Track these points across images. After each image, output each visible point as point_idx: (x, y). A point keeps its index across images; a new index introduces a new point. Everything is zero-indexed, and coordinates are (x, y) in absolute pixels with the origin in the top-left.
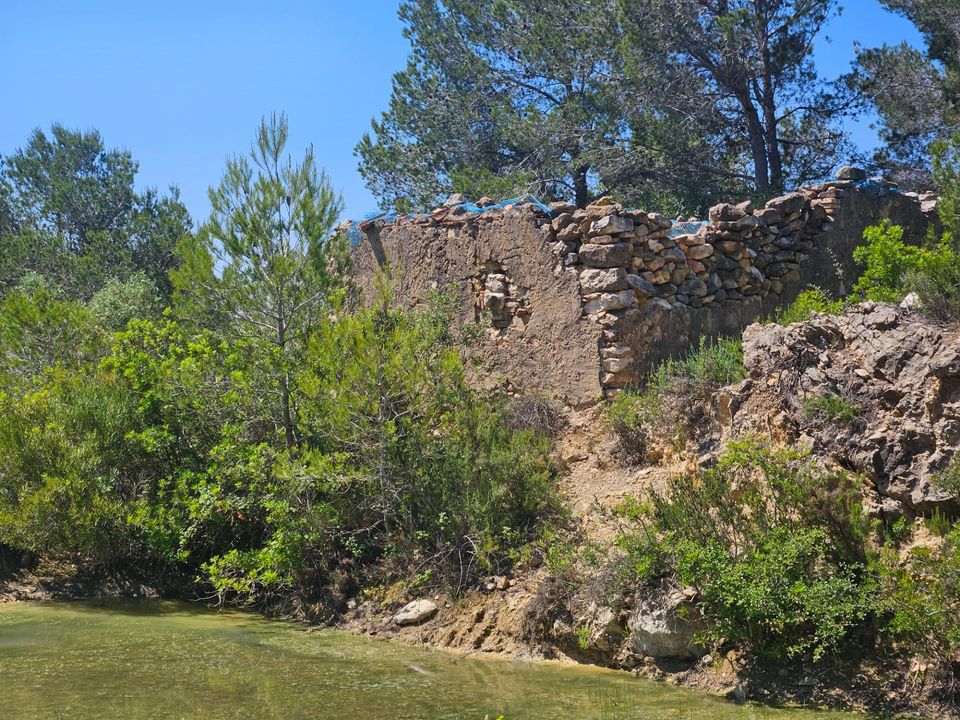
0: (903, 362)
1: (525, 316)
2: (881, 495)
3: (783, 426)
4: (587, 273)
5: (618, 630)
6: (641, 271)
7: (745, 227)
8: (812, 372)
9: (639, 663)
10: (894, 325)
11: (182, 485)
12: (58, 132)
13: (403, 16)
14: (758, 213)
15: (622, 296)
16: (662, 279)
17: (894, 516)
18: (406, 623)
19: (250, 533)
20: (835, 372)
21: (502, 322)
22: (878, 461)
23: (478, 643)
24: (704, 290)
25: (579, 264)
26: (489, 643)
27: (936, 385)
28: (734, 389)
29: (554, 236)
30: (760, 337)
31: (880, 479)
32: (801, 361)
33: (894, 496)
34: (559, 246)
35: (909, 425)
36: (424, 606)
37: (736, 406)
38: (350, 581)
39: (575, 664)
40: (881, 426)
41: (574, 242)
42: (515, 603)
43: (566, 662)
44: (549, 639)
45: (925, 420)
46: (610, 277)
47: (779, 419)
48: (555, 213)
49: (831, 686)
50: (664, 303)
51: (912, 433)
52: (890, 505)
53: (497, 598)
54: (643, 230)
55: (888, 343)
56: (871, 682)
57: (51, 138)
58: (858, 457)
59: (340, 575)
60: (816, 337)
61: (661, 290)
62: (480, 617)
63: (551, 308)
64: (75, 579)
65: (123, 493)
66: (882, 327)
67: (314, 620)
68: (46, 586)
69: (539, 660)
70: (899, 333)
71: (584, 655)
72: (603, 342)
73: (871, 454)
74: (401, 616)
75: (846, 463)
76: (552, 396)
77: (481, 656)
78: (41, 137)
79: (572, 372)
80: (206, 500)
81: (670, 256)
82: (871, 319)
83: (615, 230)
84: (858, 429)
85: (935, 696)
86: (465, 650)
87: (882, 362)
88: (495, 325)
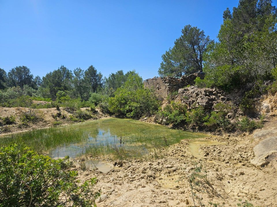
0: (193, 93)
1: (161, 89)
2: (190, 107)
3: (180, 100)
4: (166, 84)
5: (162, 121)
6: (172, 83)
7: (186, 78)
8: (184, 94)
9: (164, 124)
10: (193, 88)
11: (126, 106)
12: (130, 71)
13: (162, 57)
14: (187, 76)
15: (170, 86)
16: (175, 84)
17: (191, 109)
18: (144, 120)
19: (130, 111)
20: (186, 94)
21: (159, 89)
22: (189, 103)
23: (150, 122)
24: (180, 85)
25: (165, 83)
26: (151, 122)
27: (196, 95)
28: (177, 96)
29: (163, 80)
30: (180, 90)
31: (190, 105)
32: (183, 93)
33: (191, 107)
34: (163, 81)
35: (193, 99)
36: (146, 118)
37: (176, 98)
38: (141, 116)
39: (158, 124)
40: (191, 100)
41: (165, 81)
44: (156, 122)
45: (195, 99)
46: (168, 84)
47: (180, 99)
48: (163, 78)
49: (181, 127)
50: (175, 87)
51: (193, 100)
52: (191, 108)
53: (152, 117)
54: (172, 79)
55: (192, 90)
56: (185, 127)
57: (129, 72)
58: (187, 103)
59: (139, 115)
60: (185, 90)
61: (175, 85)
62: (150, 119)
63: (163, 88)
64: (118, 115)
65: (121, 107)
66: (192, 89)
67: (137, 119)
68: (115, 116)
69: (155, 124)
70: (193, 89)
71: (159, 123)
72: (168, 91)
73: (189, 102)
74: (144, 119)
75: (186, 103)
76: (163, 97)
77: (150, 123)
78: (128, 72)
79: (165, 94)
81: (176, 82)
82: (191, 88)
83: (169, 79)
84: (188, 100)
85: (191, 128)
86: (148, 123)
87: (191, 92)
88: (158, 90)
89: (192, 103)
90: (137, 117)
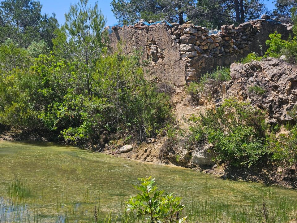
0: (280, 76)
1: (163, 58)
2: (271, 117)
3: (242, 95)
4: (182, 45)
5: (189, 156)
6: (199, 45)
7: (232, 33)
8: (252, 79)
9: (194, 166)
10: (277, 65)
11: (55, 107)
14: (236, 28)
15: (193, 53)
16: (205, 48)
17: (275, 124)
18: (123, 152)
19: (76, 122)
20: (259, 79)
21: (155, 59)
22: (271, 107)
23: (145, 159)
24: (218, 52)
25: (180, 42)
26: (148, 159)
27: (290, 84)
28: (227, 83)
29: (172, 33)
30: (236, 67)
31: (271, 113)
32: (248, 75)
33: (275, 118)
34: (174, 37)
35: (281, 96)
36: (129, 147)
37: (228, 88)
38: (106, 138)
39: (175, 166)
40: (272, 96)
41: (178, 35)
42: (157, 147)
43: (172, 166)
44: (167, 158)
45: (286, 95)
46: (189, 47)
47: (241, 93)
48: (173, 26)
49: (253, 175)
50: (206, 56)
51: (282, 99)
52: (274, 120)
53: (151, 145)
54: (200, 32)
55: (275, 70)
56: (265, 174)
58: (265, 105)
59: (103, 136)
60: (253, 68)
61: (205, 51)
62: (146, 151)
63: (171, 56)
64: (22, 134)
65: (37, 108)
66: (274, 65)
67: (95, 150)
68: (13, 136)
69: (164, 165)
70: (279, 67)
71: (178, 164)
72: (187, 67)
73: (269, 105)
74: (121, 150)
75: (261, 107)
76: (170, 83)
77: (146, 163)
79: (177, 76)
80: (63, 111)
81: (208, 41)
82: (270, 63)
83: (191, 32)
84: (265, 97)
85: (284, 179)
86: (141, 161)
87: (273, 76)
88: (153, 60)
89: (279, 107)
90: (95, 143)
